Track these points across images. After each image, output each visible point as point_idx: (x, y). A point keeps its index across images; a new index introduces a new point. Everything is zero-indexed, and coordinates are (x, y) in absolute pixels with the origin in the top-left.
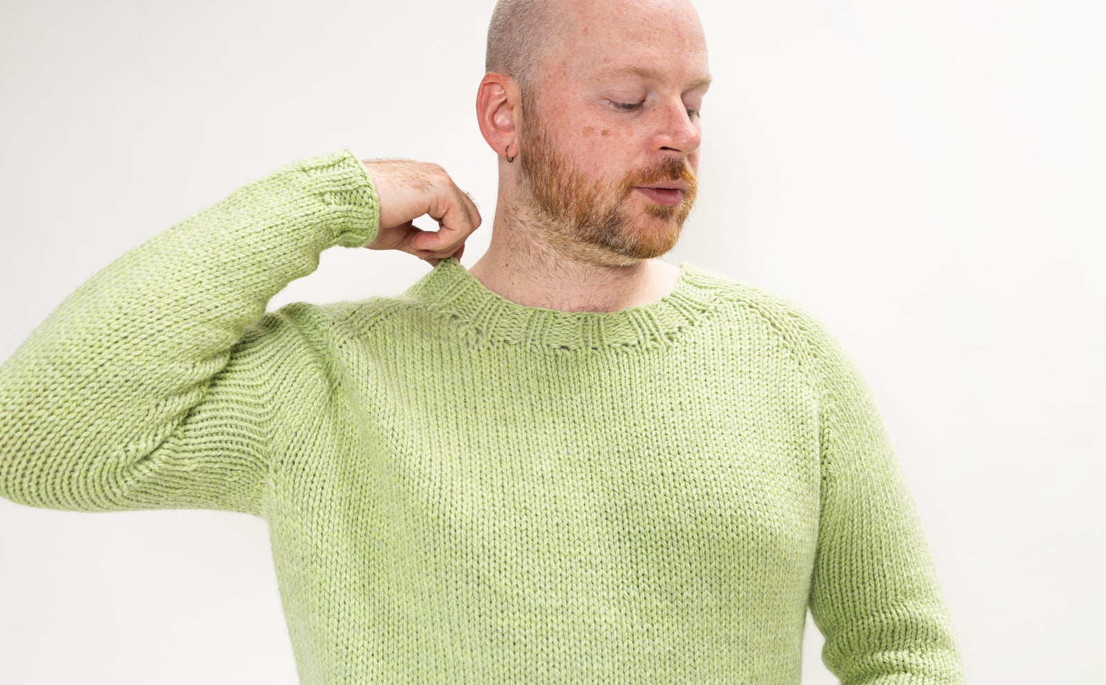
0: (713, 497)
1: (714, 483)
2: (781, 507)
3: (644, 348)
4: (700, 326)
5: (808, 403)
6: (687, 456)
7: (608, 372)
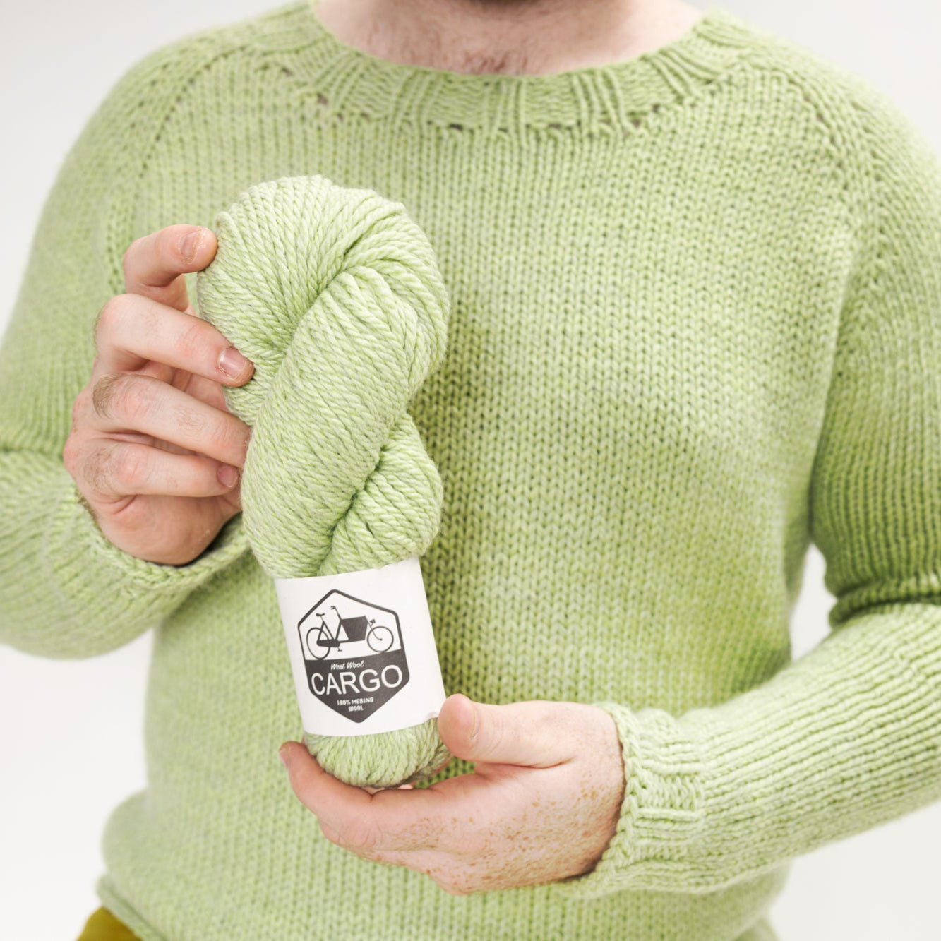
0: (635, 377)
1: (640, 355)
2: (742, 410)
3: (585, 131)
4: (693, 106)
5: (839, 254)
6: (609, 309)
7: (516, 167)
